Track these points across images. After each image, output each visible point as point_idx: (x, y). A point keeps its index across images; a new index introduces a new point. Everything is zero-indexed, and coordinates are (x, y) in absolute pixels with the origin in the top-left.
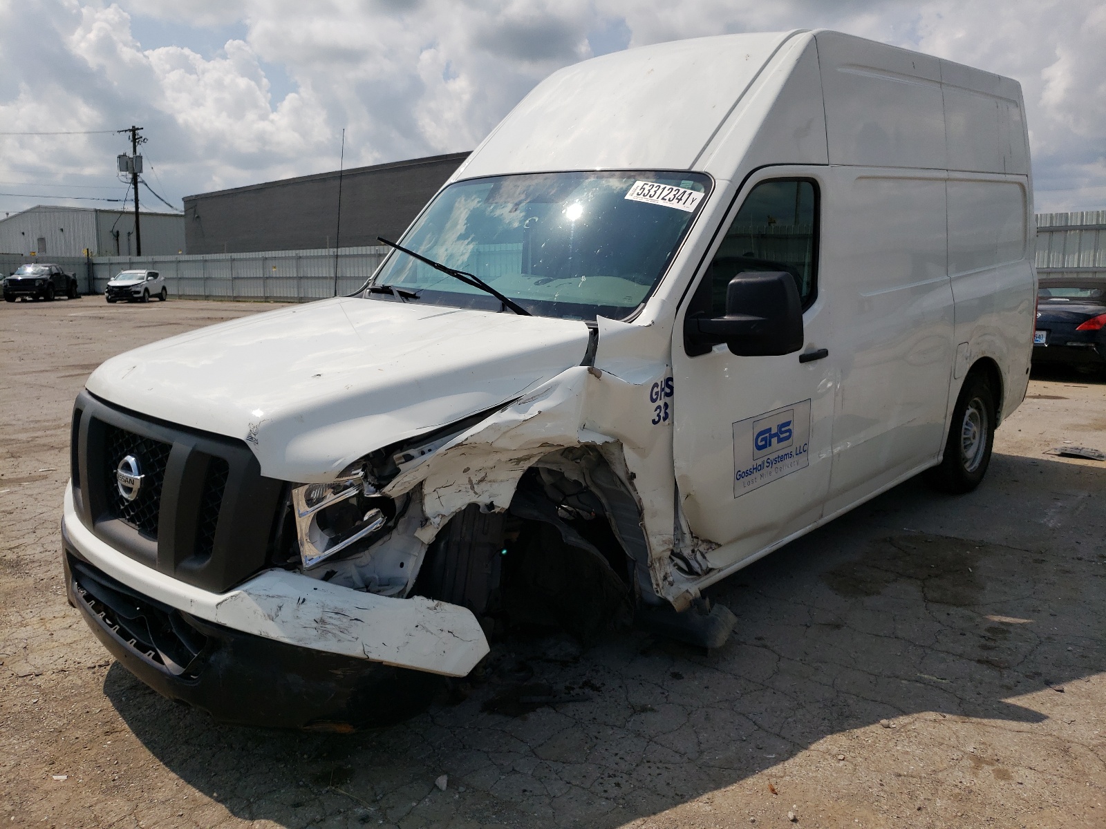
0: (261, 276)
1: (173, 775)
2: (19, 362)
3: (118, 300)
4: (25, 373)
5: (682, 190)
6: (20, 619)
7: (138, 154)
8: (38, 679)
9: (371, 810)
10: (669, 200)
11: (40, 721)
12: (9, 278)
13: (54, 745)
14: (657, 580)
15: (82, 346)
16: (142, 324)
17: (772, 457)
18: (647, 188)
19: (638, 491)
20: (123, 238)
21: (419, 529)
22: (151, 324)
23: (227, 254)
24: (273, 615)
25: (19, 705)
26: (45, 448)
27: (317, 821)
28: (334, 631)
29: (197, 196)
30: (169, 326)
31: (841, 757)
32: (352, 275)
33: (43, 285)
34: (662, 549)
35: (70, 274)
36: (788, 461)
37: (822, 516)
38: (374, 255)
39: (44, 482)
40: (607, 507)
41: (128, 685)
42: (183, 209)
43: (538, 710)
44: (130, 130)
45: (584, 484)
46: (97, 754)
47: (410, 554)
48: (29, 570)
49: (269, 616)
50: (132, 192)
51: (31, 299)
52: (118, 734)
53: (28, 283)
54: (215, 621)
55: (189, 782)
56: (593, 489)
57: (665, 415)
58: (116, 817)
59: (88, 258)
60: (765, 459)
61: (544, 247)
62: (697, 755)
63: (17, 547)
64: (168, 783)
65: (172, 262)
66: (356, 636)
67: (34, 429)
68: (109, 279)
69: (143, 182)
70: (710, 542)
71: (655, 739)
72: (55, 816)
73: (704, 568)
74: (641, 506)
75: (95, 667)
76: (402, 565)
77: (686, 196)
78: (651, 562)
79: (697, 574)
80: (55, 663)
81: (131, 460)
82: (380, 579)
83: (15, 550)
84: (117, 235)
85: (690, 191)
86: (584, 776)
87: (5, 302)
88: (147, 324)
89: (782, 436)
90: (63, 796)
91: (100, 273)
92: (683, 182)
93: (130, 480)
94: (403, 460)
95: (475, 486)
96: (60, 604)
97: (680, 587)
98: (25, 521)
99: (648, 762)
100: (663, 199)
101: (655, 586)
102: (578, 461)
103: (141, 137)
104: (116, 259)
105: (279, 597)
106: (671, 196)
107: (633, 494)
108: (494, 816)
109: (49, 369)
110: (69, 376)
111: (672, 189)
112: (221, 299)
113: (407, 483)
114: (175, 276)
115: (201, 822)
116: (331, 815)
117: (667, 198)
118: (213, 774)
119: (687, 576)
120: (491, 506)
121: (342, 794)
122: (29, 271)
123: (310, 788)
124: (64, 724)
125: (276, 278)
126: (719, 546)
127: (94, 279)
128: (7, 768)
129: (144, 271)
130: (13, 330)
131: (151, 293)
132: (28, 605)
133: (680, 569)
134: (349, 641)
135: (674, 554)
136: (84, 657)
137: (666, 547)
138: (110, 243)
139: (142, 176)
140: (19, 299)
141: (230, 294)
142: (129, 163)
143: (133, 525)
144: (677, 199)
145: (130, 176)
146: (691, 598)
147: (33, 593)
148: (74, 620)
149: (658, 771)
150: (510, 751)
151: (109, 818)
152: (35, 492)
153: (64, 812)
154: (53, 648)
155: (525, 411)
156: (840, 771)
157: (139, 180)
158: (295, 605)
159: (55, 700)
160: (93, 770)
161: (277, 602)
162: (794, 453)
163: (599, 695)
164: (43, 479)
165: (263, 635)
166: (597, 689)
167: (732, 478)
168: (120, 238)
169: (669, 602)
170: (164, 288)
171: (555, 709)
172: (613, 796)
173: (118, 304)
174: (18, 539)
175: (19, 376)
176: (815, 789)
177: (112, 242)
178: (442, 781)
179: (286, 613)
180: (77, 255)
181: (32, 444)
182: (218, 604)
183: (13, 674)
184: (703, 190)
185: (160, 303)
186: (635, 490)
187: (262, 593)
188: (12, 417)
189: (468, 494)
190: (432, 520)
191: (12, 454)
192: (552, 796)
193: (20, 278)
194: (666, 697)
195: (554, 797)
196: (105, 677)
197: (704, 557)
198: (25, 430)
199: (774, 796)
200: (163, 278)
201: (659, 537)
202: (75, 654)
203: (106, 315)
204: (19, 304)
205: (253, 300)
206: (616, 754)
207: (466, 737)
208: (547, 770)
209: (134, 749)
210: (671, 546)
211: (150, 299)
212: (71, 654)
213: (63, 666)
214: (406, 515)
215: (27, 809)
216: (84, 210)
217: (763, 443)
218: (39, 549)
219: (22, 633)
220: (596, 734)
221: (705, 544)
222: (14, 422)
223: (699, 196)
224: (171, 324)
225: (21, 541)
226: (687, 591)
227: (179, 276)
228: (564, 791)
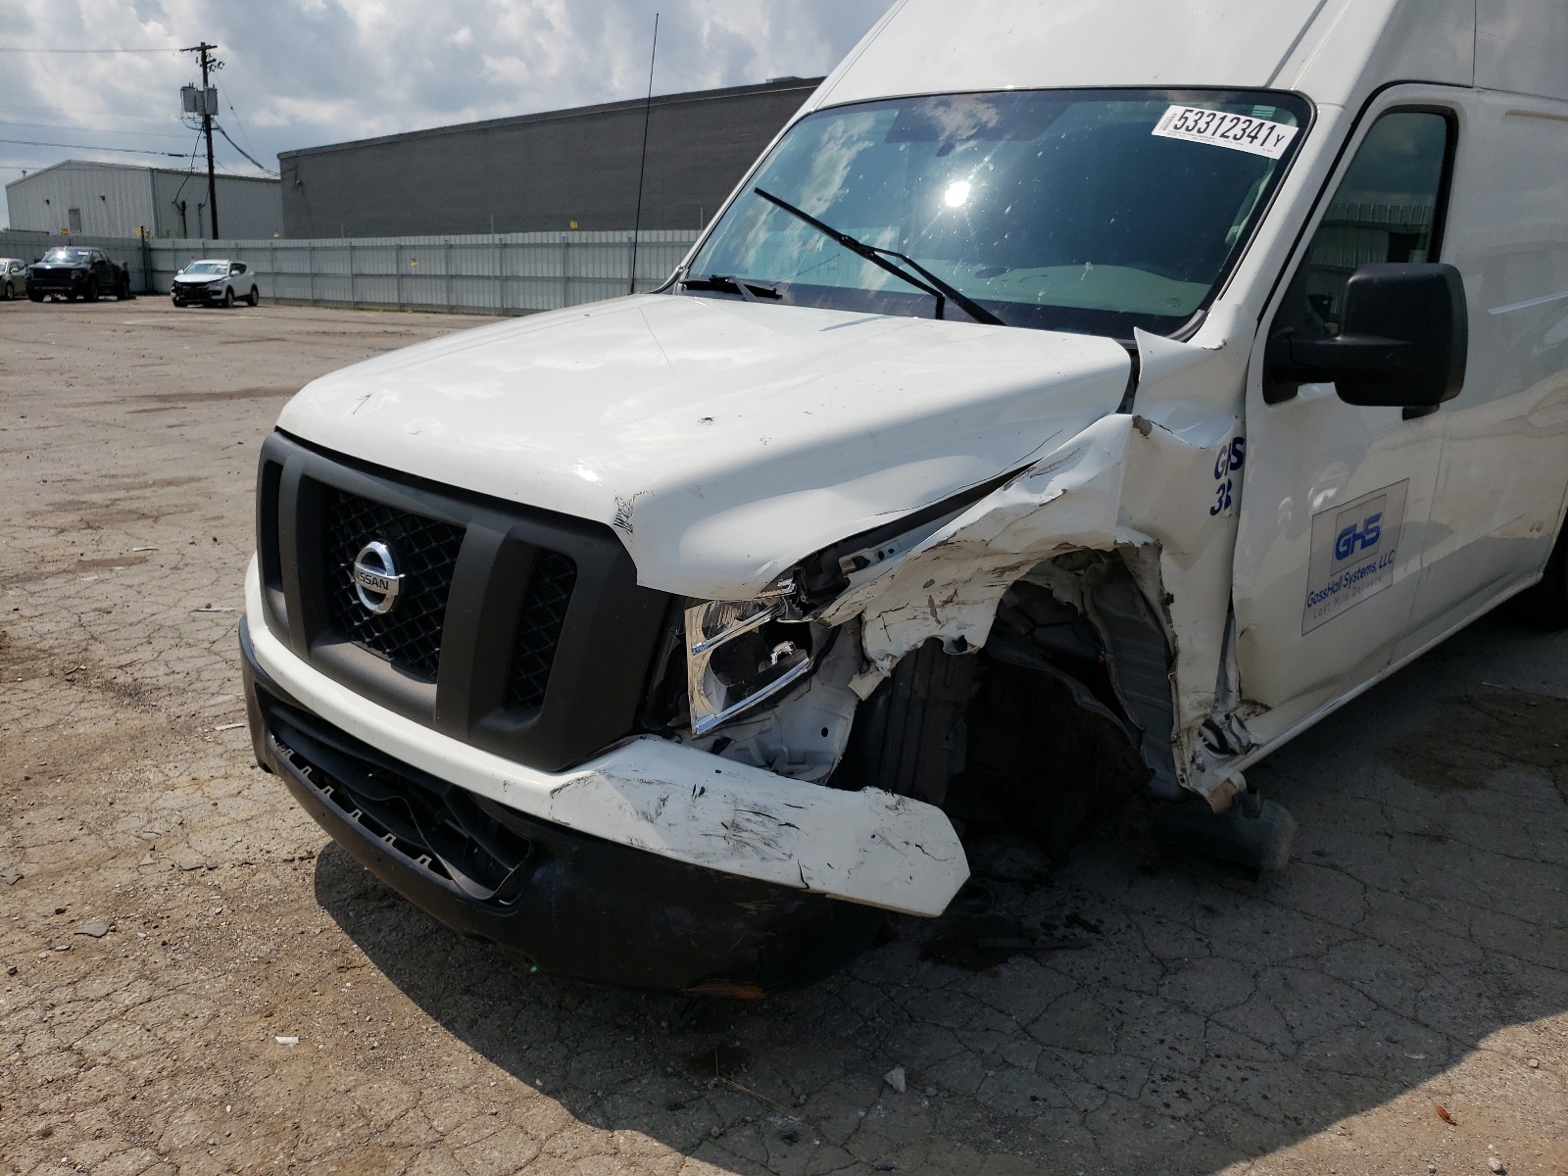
0: (395, 273)
1: (460, 1044)
2: (66, 389)
3: (191, 303)
4: (79, 405)
5: (1256, 122)
6: (161, 778)
7: (210, 86)
8: (213, 875)
9: (795, 1120)
10: (1235, 138)
11: (233, 945)
12: (33, 266)
13: (265, 984)
14: (1183, 763)
15: (151, 368)
16: (231, 339)
17: (1353, 570)
18: (1192, 117)
19: (1174, 623)
20: (192, 211)
21: (856, 677)
22: (243, 339)
23: (345, 240)
24: (652, 812)
25: (195, 915)
26: (133, 516)
27: (715, 1135)
28: (754, 843)
29: (299, 151)
30: (270, 342)
31: (1533, 1063)
32: (527, 275)
33: (83, 278)
34: (1196, 714)
35: (120, 264)
36: (1369, 577)
37: (1389, 663)
38: (559, 245)
39: (143, 567)
40: (1108, 646)
41: (352, 892)
42: (279, 172)
43: (1011, 961)
44: (198, 49)
45: (1080, 610)
46: (335, 1002)
47: (838, 716)
48: (157, 701)
49: (644, 814)
50: (204, 142)
51: (65, 298)
52: (357, 971)
53: (60, 274)
54: (549, 818)
55: (491, 1060)
56: (1093, 618)
57: (1229, 499)
58: (394, 1112)
59: (143, 241)
60: (1344, 573)
61: (1009, 213)
62: (1294, 1047)
63: (130, 665)
64: (459, 1060)
65: (265, 249)
66: (788, 853)
67: (110, 488)
68: (176, 273)
69: (218, 128)
70: (1254, 703)
71: (1216, 1017)
72: (297, 1106)
73: (1245, 743)
74: (1175, 648)
75: (293, 860)
76: (825, 732)
77: (1264, 132)
78: (1177, 735)
79: (1233, 753)
80: (232, 850)
81: (381, 548)
82: (790, 754)
83: (128, 669)
84: (183, 208)
85: (1272, 124)
86: (1123, 1077)
87: (29, 301)
88: (237, 339)
89: (1367, 537)
90: (298, 1071)
91: (162, 263)
92: (1256, 107)
93: (381, 581)
94: (853, 567)
95: (938, 610)
96: (214, 756)
97: (1216, 773)
98: (131, 624)
99: (1218, 1056)
100: (1223, 136)
101: (1179, 772)
102: (1082, 572)
103: (214, 60)
104: (183, 243)
105: (660, 782)
106: (1238, 131)
107: (1166, 627)
108: (999, 1141)
109: (112, 400)
110: (141, 411)
111: (1238, 119)
112: (337, 305)
113: (857, 604)
114: (269, 270)
115: (530, 1127)
116: (732, 1125)
117: (1231, 134)
118: (525, 1047)
119: (1216, 756)
120: (961, 643)
121: (738, 1091)
122: (60, 257)
123: (686, 1080)
124: (271, 951)
125: (417, 276)
126: (1267, 708)
127: (153, 271)
128: (201, 1021)
129: (225, 262)
130: (48, 343)
131: (237, 294)
132: (168, 756)
133: (1210, 746)
134: (779, 859)
135: (1209, 724)
136: (272, 842)
137: (1202, 712)
138: (173, 220)
139: (217, 120)
140: (48, 298)
141: (349, 298)
142: (198, 98)
143: (379, 653)
144: (1249, 136)
145: (200, 119)
146: (1234, 791)
147: (169, 737)
148: (243, 783)
149: (1241, 1074)
150: (988, 1030)
151: (382, 1113)
152: (136, 581)
153: (308, 1100)
154: (223, 825)
155: (1040, 490)
156: (1540, 1086)
157: (213, 126)
158: (689, 798)
159: (248, 909)
160: (336, 1028)
161: (657, 791)
162: (1377, 566)
163: (1099, 939)
164: (141, 562)
165: (636, 844)
166: (1094, 929)
167: (1303, 603)
168: (187, 212)
169: (1202, 798)
170: (254, 288)
171: (1037, 961)
172: (1183, 1114)
173: (190, 308)
174: (128, 652)
175: (71, 409)
176: (1513, 1117)
177: (177, 219)
178: (897, 1077)
179: (675, 810)
180: (127, 236)
181: (114, 509)
182: (554, 791)
183: (173, 866)
184: (1294, 121)
185: (250, 310)
186: (1170, 621)
187: (632, 775)
188: (75, 469)
189: (927, 623)
190: (879, 663)
191: (88, 523)
192: (1082, 1110)
193: (48, 267)
194: (1207, 946)
195: (1086, 1111)
196: (313, 876)
197: (1241, 724)
198: (99, 489)
199: (1451, 1127)
200: (252, 273)
201: (1194, 696)
202: (258, 837)
203: (177, 324)
204: (51, 305)
205: (382, 308)
206: (1162, 1041)
207: (910, 1003)
208: (1058, 1064)
209: (390, 998)
210: (1209, 711)
211: (235, 303)
212: (252, 837)
213: (246, 856)
214: (831, 653)
215: (248, 1093)
216: (135, 169)
217: (1345, 548)
218: (162, 670)
219: (171, 800)
220: (1117, 1005)
221: (1245, 706)
222: (79, 477)
223: (1289, 131)
224: (271, 339)
225: (133, 656)
226: (1228, 780)
227: (275, 271)
228: (1099, 1102)
